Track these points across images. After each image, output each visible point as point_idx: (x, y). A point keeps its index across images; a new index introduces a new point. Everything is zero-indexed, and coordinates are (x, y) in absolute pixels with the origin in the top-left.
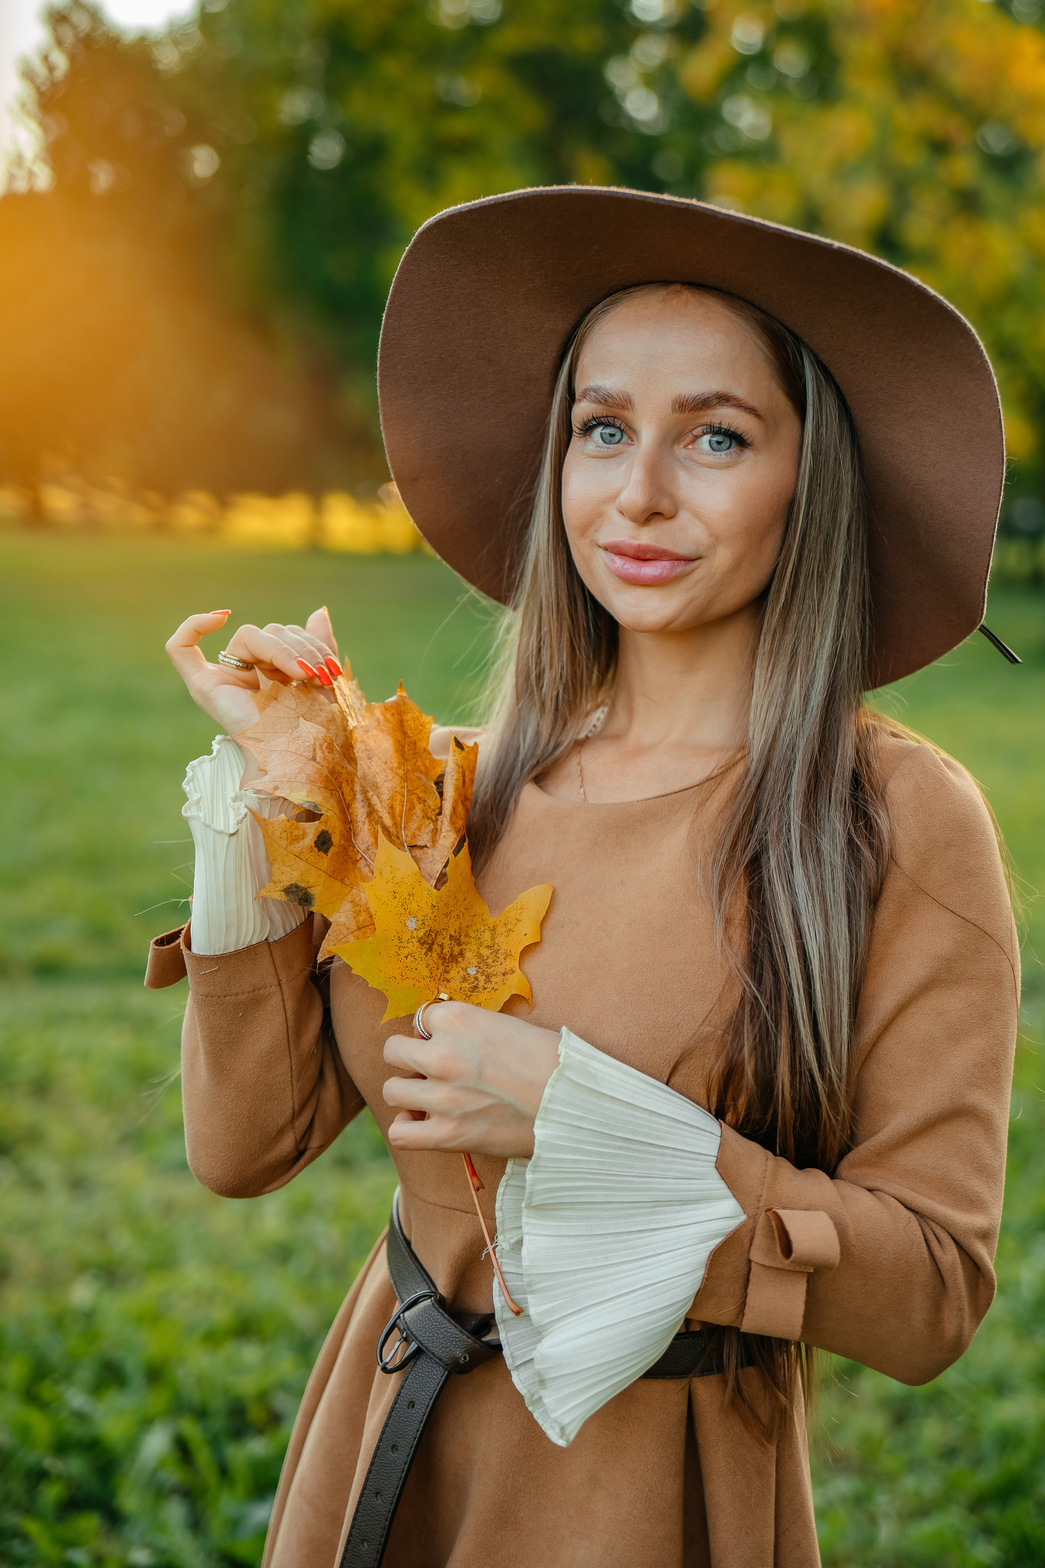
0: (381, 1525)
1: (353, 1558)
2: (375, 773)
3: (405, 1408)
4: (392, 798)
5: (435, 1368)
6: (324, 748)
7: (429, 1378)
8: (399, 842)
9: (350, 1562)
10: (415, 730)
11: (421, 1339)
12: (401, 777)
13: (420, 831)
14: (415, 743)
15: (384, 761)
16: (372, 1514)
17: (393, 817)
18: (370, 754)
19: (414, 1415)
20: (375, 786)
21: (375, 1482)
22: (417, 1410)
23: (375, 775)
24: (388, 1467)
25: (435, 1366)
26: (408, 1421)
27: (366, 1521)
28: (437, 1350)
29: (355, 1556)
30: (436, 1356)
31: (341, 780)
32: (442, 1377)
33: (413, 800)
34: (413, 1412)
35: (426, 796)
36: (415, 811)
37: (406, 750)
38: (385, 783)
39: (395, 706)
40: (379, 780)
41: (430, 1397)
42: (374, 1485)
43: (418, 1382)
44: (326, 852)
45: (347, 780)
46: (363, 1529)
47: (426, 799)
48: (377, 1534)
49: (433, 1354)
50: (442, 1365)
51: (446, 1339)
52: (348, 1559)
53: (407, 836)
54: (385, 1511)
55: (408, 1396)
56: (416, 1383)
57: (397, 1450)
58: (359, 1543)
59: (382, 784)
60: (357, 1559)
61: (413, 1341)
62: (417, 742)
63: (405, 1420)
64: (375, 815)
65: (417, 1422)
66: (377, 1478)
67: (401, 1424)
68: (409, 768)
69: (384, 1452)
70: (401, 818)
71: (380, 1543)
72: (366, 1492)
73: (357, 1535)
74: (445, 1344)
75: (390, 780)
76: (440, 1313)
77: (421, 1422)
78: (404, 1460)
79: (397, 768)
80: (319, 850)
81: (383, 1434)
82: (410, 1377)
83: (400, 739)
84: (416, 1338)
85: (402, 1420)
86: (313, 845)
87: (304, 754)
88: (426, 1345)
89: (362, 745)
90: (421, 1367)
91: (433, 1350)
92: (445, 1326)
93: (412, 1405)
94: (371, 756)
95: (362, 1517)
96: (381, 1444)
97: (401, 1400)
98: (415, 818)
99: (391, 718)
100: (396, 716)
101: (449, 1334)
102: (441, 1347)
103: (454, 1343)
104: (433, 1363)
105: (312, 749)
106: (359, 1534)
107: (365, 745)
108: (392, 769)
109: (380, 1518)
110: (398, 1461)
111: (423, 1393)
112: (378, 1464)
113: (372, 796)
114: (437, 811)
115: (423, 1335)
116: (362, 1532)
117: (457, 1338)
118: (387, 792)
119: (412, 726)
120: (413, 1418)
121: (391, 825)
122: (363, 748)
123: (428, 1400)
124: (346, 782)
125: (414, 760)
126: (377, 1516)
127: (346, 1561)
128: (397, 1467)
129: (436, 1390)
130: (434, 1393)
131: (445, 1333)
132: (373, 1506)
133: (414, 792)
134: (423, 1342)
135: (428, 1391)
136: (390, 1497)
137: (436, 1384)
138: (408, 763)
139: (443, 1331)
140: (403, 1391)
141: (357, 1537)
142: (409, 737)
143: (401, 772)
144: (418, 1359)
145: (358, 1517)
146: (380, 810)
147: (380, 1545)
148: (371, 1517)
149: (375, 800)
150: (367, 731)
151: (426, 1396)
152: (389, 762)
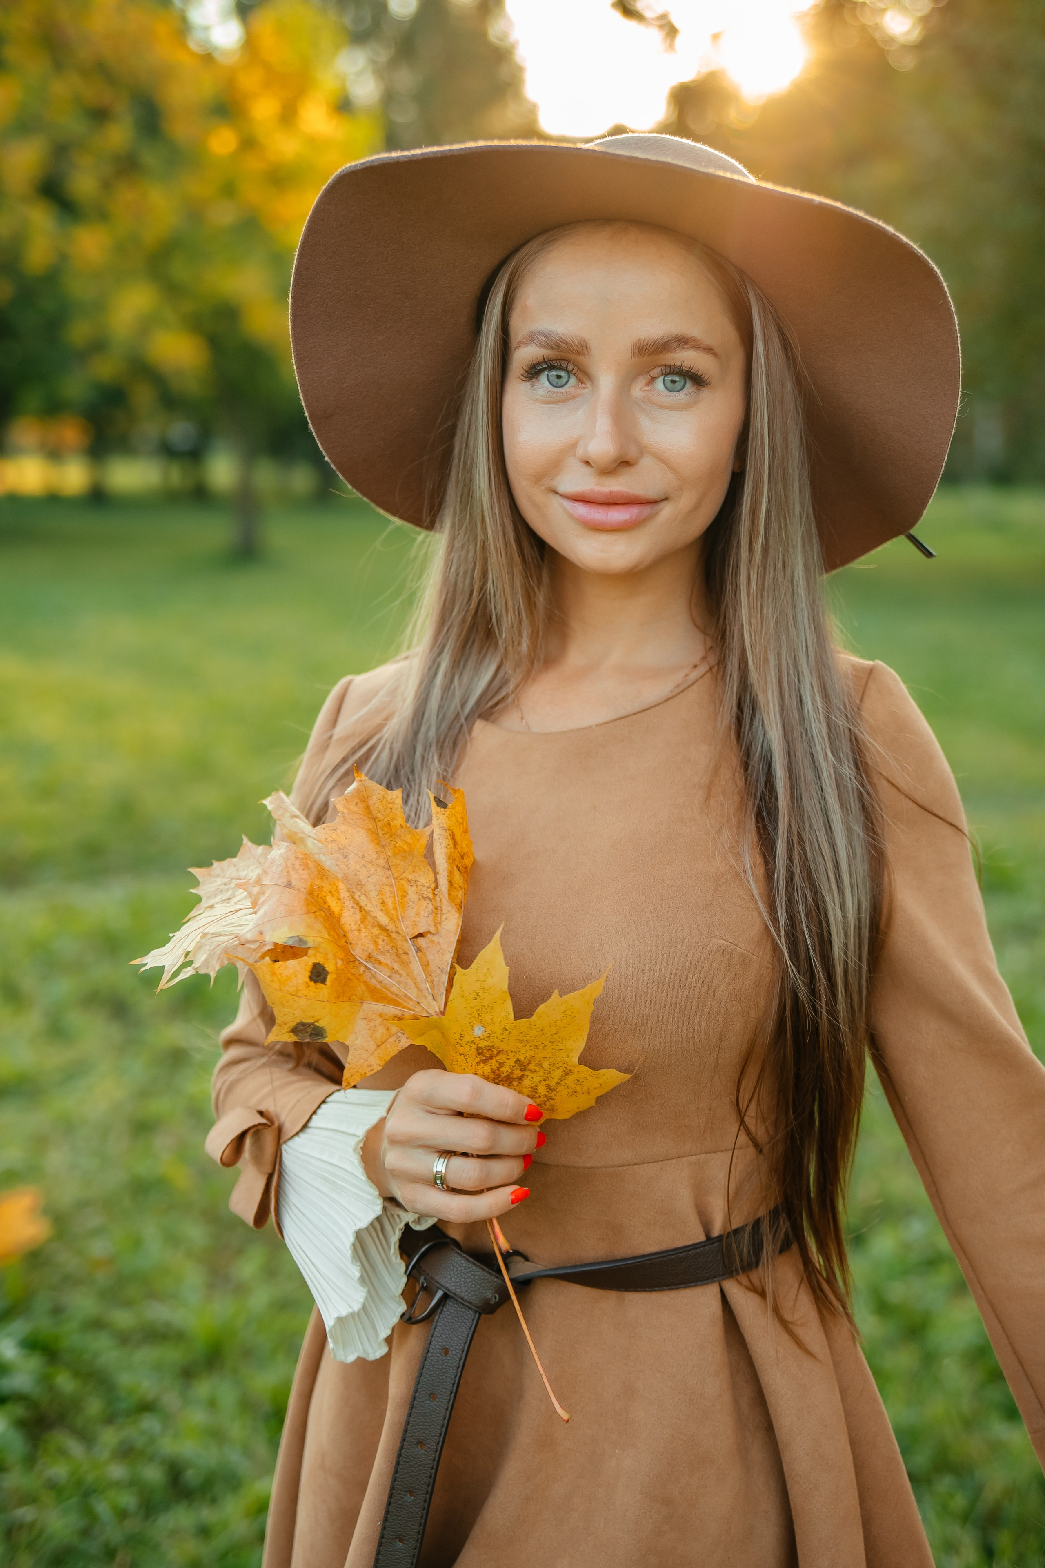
0: (426, 1474)
1: (398, 1511)
2: (355, 871)
3: (439, 1355)
4: (381, 893)
5: (465, 1312)
6: (297, 866)
7: (460, 1323)
8: (401, 938)
9: (395, 1515)
10: (385, 811)
11: (448, 1285)
12: (384, 867)
13: (419, 917)
14: (389, 824)
15: (361, 855)
16: (415, 1464)
17: (387, 913)
18: (345, 852)
19: (450, 1361)
20: (360, 885)
21: (415, 1433)
22: (452, 1356)
23: (356, 874)
24: (427, 1416)
25: (464, 1310)
26: (444, 1368)
27: (409, 1472)
28: (466, 1294)
29: (400, 1508)
30: (466, 1301)
31: (324, 894)
32: (473, 1320)
33: (403, 885)
34: (449, 1358)
35: (416, 875)
36: (408, 897)
37: (381, 835)
38: (369, 879)
39: (356, 794)
40: (361, 877)
41: (464, 1341)
42: (414, 1436)
43: (448, 1328)
44: (323, 982)
45: (330, 892)
46: (407, 1480)
47: (418, 879)
48: (422, 1484)
49: (462, 1298)
50: (473, 1308)
51: (474, 1282)
52: (393, 1512)
53: (407, 927)
54: (429, 1460)
55: (440, 1343)
56: (447, 1330)
57: (434, 1400)
58: (403, 1495)
59: (366, 880)
60: (402, 1512)
61: (438, 1288)
62: (391, 822)
63: (440, 1367)
64: (369, 918)
65: (454, 1368)
66: (417, 1428)
67: (436, 1372)
68: (390, 853)
69: (421, 1402)
70: (396, 909)
71: (427, 1492)
72: (405, 1443)
73: (400, 1487)
74: (473, 1288)
75: (374, 874)
76: (464, 1257)
77: (458, 1367)
78: (445, 1407)
79: (377, 859)
80: (316, 982)
81: (418, 1385)
82: (438, 1324)
83: (371, 827)
84: (442, 1285)
85: (437, 1368)
86: (308, 980)
87: (279, 883)
88: (454, 1291)
89: (334, 844)
90: (449, 1313)
91: (462, 1295)
92: (471, 1269)
93: (446, 1351)
94: (347, 854)
95: (404, 1469)
96: (417, 1395)
97: (433, 1349)
98: (411, 903)
99: (355, 809)
100: (360, 804)
101: (477, 1277)
102: (469, 1291)
103: (483, 1285)
104: (461, 1308)
105: (285, 874)
106: (402, 1486)
107: (338, 845)
108: (371, 862)
109: (424, 1467)
110: (438, 1409)
111: (456, 1338)
112: (416, 1415)
113: (360, 896)
114: (433, 886)
115: (449, 1281)
116: (406, 1484)
117: (486, 1280)
118: (373, 888)
119: (381, 807)
120: (449, 1365)
121: (387, 922)
122: (336, 848)
123: (463, 1345)
124: (330, 894)
125: (393, 843)
126: (421, 1465)
127: (390, 1515)
128: (438, 1415)
129: (469, 1334)
130: (468, 1336)
131: (472, 1277)
132: (416, 1457)
133: (402, 876)
134: (450, 1288)
135: (462, 1336)
136: (433, 1446)
137: (468, 1328)
138: (387, 849)
139: (470, 1275)
140: (433, 1339)
141: (400, 1490)
142: (380, 820)
143: (382, 862)
144: (443, 1306)
145: (399, 1470)
146: (372, 909)
147: (427, 1493)
148: (415, 1468)
149: (363, 901)
150: (335, 830)
151: (460, 1341)
152: (366, 855)
